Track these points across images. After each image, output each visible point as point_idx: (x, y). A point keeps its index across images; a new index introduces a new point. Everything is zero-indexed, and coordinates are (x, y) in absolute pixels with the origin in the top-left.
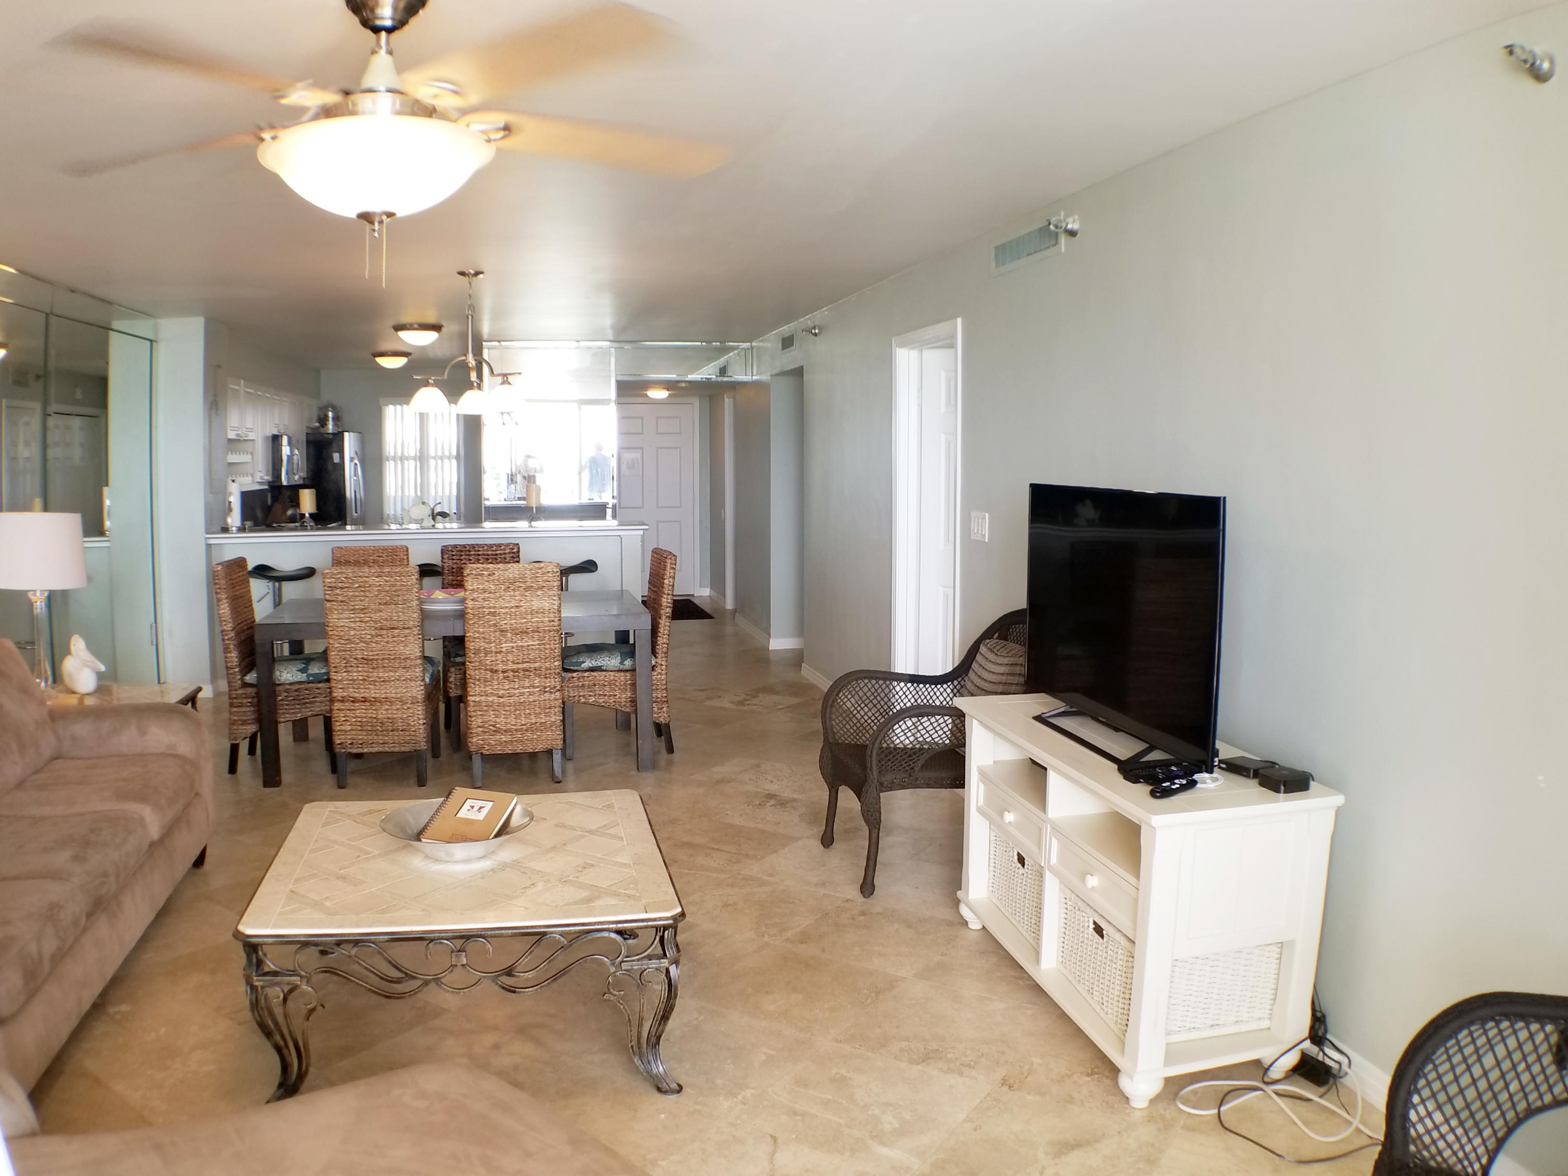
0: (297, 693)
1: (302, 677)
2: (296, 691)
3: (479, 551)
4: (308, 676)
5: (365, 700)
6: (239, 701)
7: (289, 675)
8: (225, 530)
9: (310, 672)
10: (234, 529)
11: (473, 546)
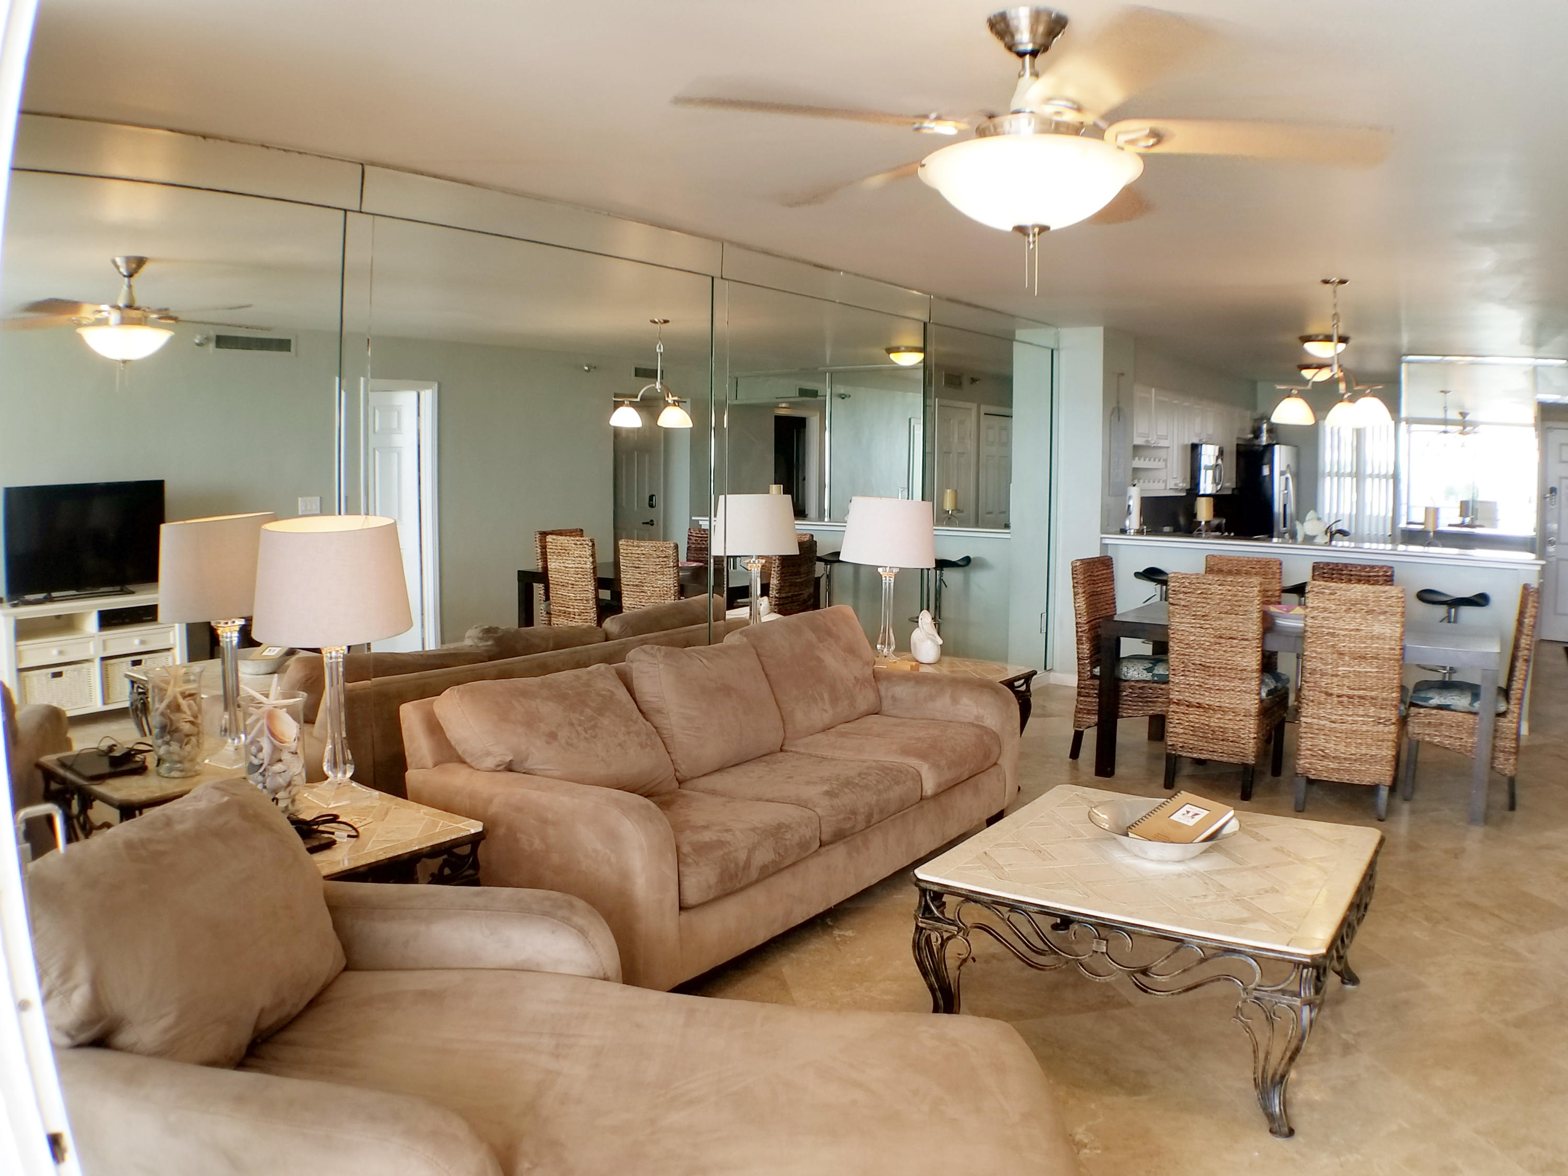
0: (1141, 691)
1: (1147, 676)
2: (1140, 688)
3: (1351, 571)
4: (1153, 676)
5: (1199, 706)
6: (1087, 691)
7: (1135, 673)
8: (1123, 531)
9: (1156, 672)
10: (1132, 531)
11: (1346, 565)
